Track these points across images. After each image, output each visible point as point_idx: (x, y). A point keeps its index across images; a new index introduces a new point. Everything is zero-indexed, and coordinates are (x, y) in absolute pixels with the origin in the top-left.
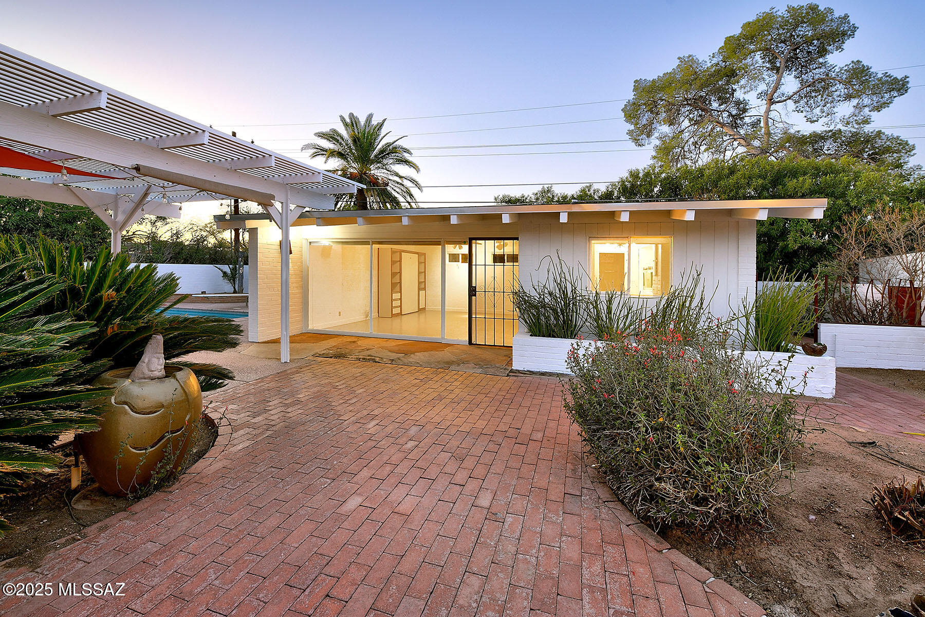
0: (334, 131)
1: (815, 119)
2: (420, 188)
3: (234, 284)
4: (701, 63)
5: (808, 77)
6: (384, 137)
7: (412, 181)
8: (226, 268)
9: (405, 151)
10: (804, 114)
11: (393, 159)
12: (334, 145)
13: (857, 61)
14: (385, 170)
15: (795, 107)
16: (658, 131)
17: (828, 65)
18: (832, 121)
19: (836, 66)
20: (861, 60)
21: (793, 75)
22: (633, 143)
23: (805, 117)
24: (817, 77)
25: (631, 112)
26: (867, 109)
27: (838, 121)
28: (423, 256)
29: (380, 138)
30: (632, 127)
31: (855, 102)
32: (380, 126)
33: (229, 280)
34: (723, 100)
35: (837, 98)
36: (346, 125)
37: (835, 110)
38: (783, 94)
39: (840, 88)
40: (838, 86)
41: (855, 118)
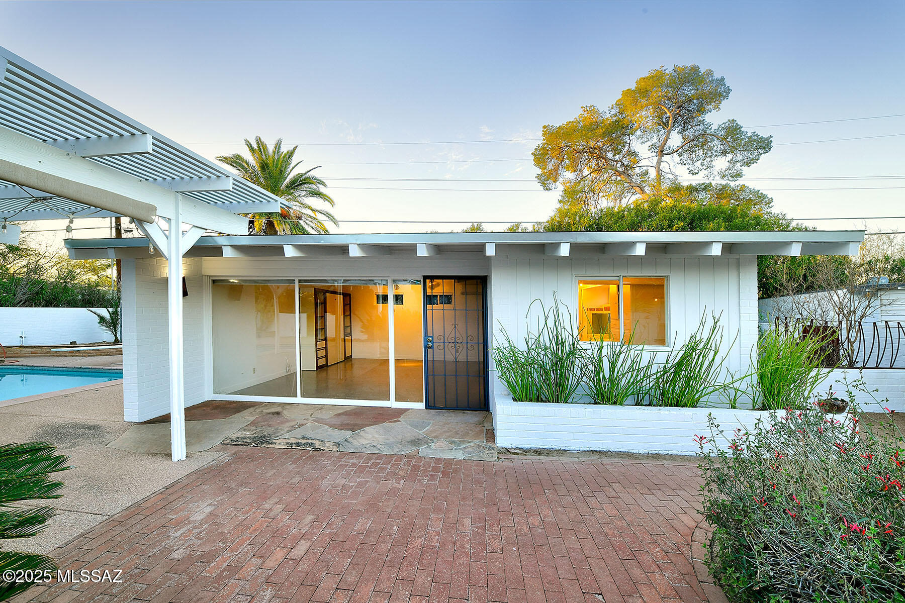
0: (238, 157)
1: (696, 171)
2: (335, 222)
3: (115, 331)
4: (601, 113)
5: (690, 133)
6: (295, 166)
7: (327, 215)
8: (104, 312)
9: (318, 183)
10: (687, 166)
11: (305, 191)
12: (238, 171)
13: (732, 120)
14: (297, 203)
15: (680, 159)
16: (562, 176)
17: (706, 123)
18: (711, 174)
19: (712, 124)
20: (735, 119)
21: (676, 131)
22: (542, 187)
23: (688, 169)
24: (696, 134)
25: (540, 157)
26: (739, 164)
27: (716, 174)
28: (348, 297)
29: (291, 168)
30: (540, 172)
31: (730, 156)
32: (291, 154)
33: (107, 327)
34: (617, 151)
35: (715, 153)
36: (252, 149)
37: (713, 163)
38: (669, 148)
39: (717, 144)
40: (715, 142)
41: (730, 172)
